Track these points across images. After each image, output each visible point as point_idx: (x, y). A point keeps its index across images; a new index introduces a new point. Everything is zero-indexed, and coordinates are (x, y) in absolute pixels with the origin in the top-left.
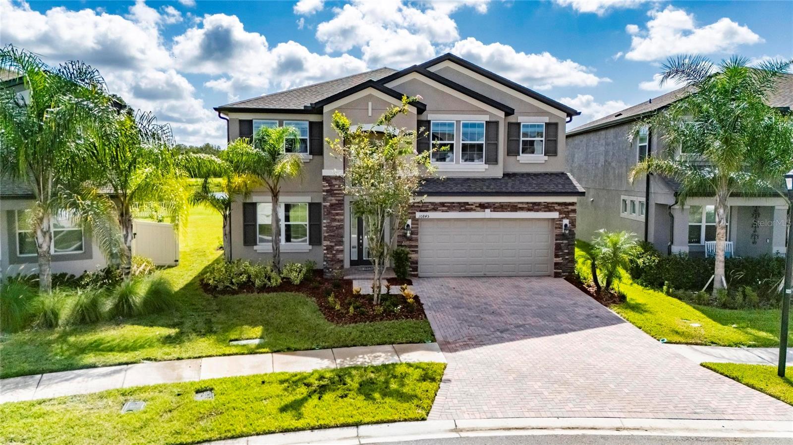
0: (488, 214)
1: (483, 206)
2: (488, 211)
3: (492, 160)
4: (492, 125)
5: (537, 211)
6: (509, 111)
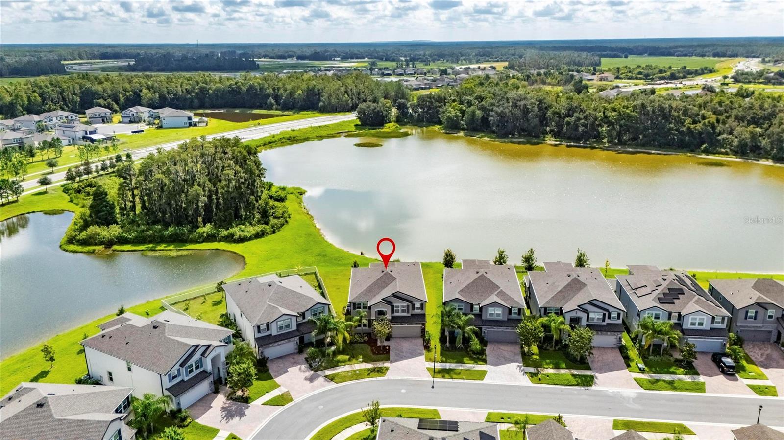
0: (406, 325)
3: (408, 312)
4: (408, 306)
5: (417, 325)
6: (411, 302)
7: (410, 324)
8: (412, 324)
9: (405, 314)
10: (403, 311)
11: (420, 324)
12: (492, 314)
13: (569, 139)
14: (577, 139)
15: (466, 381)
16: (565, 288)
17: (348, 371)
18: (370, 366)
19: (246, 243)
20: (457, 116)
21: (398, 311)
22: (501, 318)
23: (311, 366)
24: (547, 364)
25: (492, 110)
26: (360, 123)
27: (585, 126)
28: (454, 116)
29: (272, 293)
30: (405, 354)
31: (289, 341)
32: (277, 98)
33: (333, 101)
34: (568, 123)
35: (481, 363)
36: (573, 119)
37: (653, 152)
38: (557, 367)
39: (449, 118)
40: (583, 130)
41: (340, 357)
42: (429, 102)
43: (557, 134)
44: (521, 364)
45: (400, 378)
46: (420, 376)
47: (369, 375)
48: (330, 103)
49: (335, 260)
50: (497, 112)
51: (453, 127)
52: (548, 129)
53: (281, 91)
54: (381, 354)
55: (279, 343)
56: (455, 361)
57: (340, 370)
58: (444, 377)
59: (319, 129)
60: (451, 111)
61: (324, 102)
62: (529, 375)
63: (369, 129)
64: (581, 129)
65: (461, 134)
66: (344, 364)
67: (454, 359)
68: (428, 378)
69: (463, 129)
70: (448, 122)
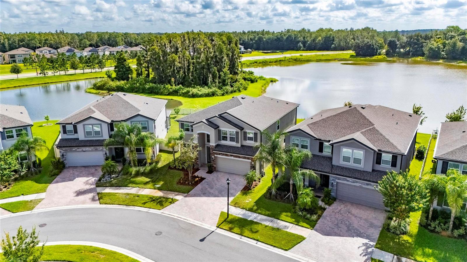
0: (232, 158)
1: (231, 156)
2: (232, 157)
4: (237, 133)
5: (245, 159)
6: (242, 129)
7: (236, 157)
8: (239, 157)
9: (233, 144)
10: (232, 139)
11: (248, 159)
12: (346, 159)
17: (129, 194)
18: (158, 194)
20: (439, 48)
21: (225, 138)
22: (361, 166)
23: (100, 180)
28: (436, 47)
30: (212, 191)
31: (96, 150)
32: (304, 43)
33: (342, 44)
35: (305, 225)
39: (431, 49)
41: (139, 179)
42: (416, 39)
46: (203, 221)
47: (145, 203)
48: (339, 45)
51: (433, 56)
53: (308, 38)
55: (84, 149)
57: (122, 191)
58: (230, 230)
60: (434, 44)
61: (335, 45)
63: (360, 58)
65: (441, 61)
66: (134, 186)
68: (211, 225)
69: (443, 58)
70: (430, 53)
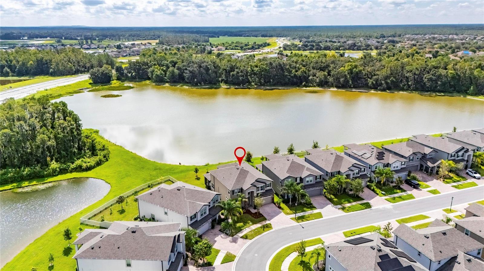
3: (264, 189)
6: (265, 183)
9: (263, 191)
11: (271, 195)
12: (308, 182)
13: (234, 84)
14: (238, 84)
15: (315, 220)
16: (335, 160)
17: (251, 231)
18: (259, 225)
19: (93, 170)
22: (313, 182)
23: (227, 234)
24: (344, 201)
25: (186, 69)
26: (92, 82)
27: (243, 76)
28: (160, 74)
29: (185, 194)
30: (272, 214)
31: (207, 222)
32: (11, 67)
33: (60, 68)
34: (233, 75)
35: (314, 209)
36: (235, 73)
37: (280, 88)
38: (350, 202)
39: (156, 75)
40: (242, 79)
41: (238, 225)
43: (226, 82)
44: (333, 205)
45: (281, 227)
46: (291, 224)
47: (264, 230)
48: (58, 69)
49: (170, 170)
50: (189, 71)
51: (160, 81)
52: (220, 79)
53: (14, 62)
54: (259, 217)
55: (203, 225)
56: (301, 211)
57: (246, 231)
58: (303, 221)
59: (64, 88)
62: (341, 209)
64: (241, 78)
65: (167, 85)
66: (244, 228)
67: (299, 210)
68: (295, 223)
69: (167, 82)
70: (156, 78)
